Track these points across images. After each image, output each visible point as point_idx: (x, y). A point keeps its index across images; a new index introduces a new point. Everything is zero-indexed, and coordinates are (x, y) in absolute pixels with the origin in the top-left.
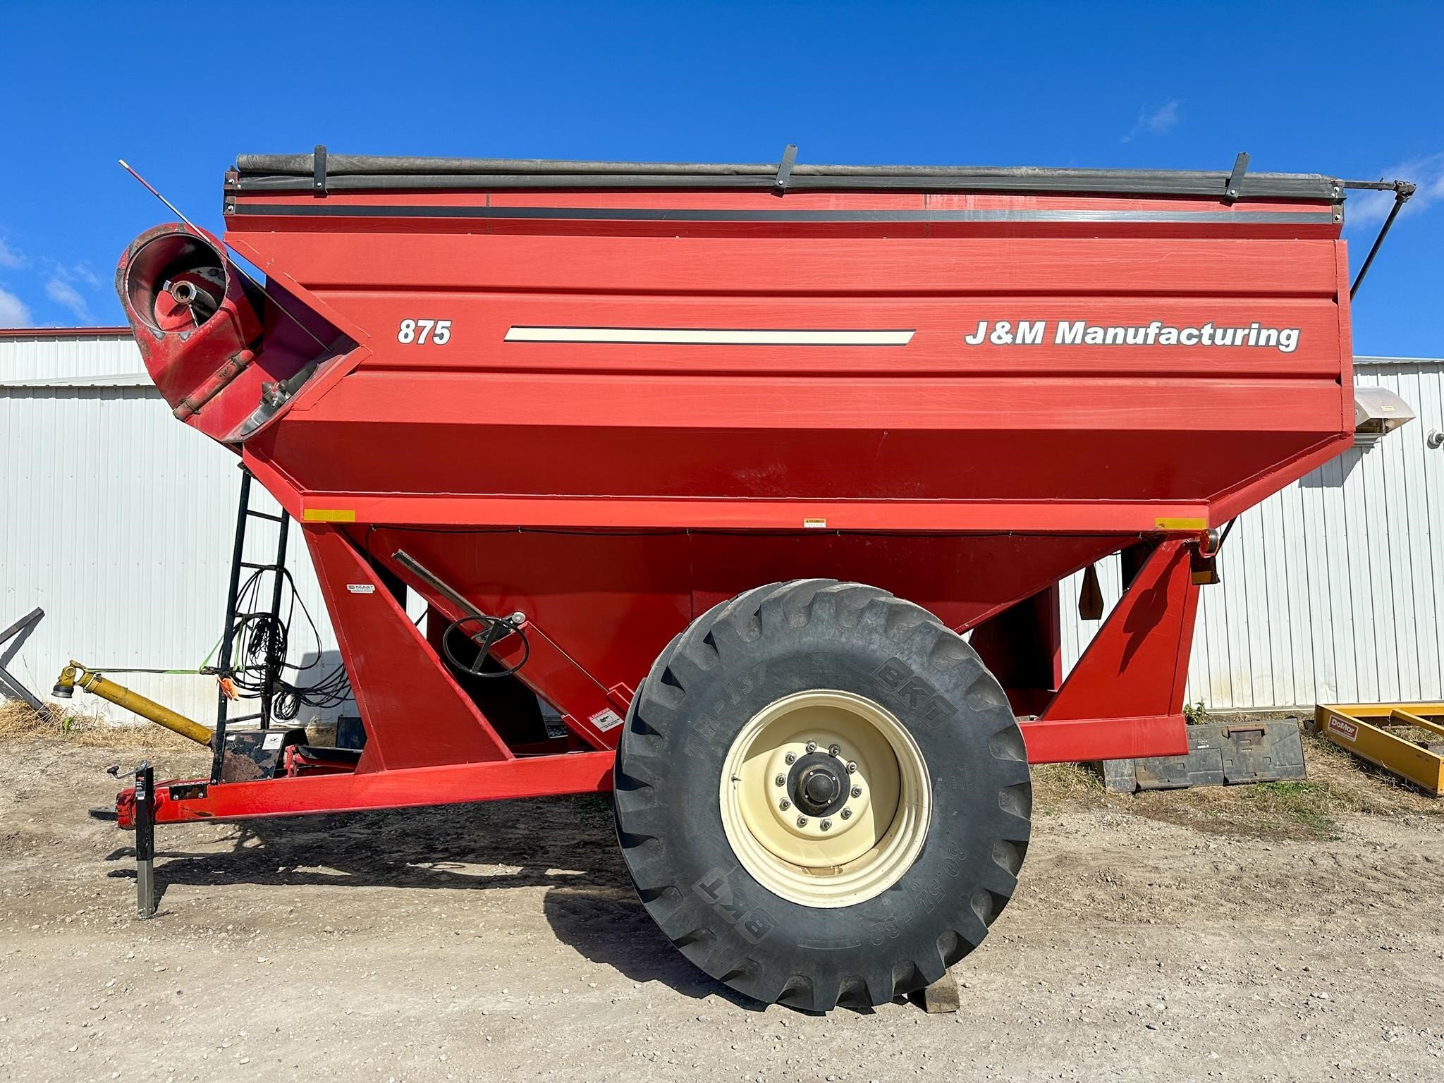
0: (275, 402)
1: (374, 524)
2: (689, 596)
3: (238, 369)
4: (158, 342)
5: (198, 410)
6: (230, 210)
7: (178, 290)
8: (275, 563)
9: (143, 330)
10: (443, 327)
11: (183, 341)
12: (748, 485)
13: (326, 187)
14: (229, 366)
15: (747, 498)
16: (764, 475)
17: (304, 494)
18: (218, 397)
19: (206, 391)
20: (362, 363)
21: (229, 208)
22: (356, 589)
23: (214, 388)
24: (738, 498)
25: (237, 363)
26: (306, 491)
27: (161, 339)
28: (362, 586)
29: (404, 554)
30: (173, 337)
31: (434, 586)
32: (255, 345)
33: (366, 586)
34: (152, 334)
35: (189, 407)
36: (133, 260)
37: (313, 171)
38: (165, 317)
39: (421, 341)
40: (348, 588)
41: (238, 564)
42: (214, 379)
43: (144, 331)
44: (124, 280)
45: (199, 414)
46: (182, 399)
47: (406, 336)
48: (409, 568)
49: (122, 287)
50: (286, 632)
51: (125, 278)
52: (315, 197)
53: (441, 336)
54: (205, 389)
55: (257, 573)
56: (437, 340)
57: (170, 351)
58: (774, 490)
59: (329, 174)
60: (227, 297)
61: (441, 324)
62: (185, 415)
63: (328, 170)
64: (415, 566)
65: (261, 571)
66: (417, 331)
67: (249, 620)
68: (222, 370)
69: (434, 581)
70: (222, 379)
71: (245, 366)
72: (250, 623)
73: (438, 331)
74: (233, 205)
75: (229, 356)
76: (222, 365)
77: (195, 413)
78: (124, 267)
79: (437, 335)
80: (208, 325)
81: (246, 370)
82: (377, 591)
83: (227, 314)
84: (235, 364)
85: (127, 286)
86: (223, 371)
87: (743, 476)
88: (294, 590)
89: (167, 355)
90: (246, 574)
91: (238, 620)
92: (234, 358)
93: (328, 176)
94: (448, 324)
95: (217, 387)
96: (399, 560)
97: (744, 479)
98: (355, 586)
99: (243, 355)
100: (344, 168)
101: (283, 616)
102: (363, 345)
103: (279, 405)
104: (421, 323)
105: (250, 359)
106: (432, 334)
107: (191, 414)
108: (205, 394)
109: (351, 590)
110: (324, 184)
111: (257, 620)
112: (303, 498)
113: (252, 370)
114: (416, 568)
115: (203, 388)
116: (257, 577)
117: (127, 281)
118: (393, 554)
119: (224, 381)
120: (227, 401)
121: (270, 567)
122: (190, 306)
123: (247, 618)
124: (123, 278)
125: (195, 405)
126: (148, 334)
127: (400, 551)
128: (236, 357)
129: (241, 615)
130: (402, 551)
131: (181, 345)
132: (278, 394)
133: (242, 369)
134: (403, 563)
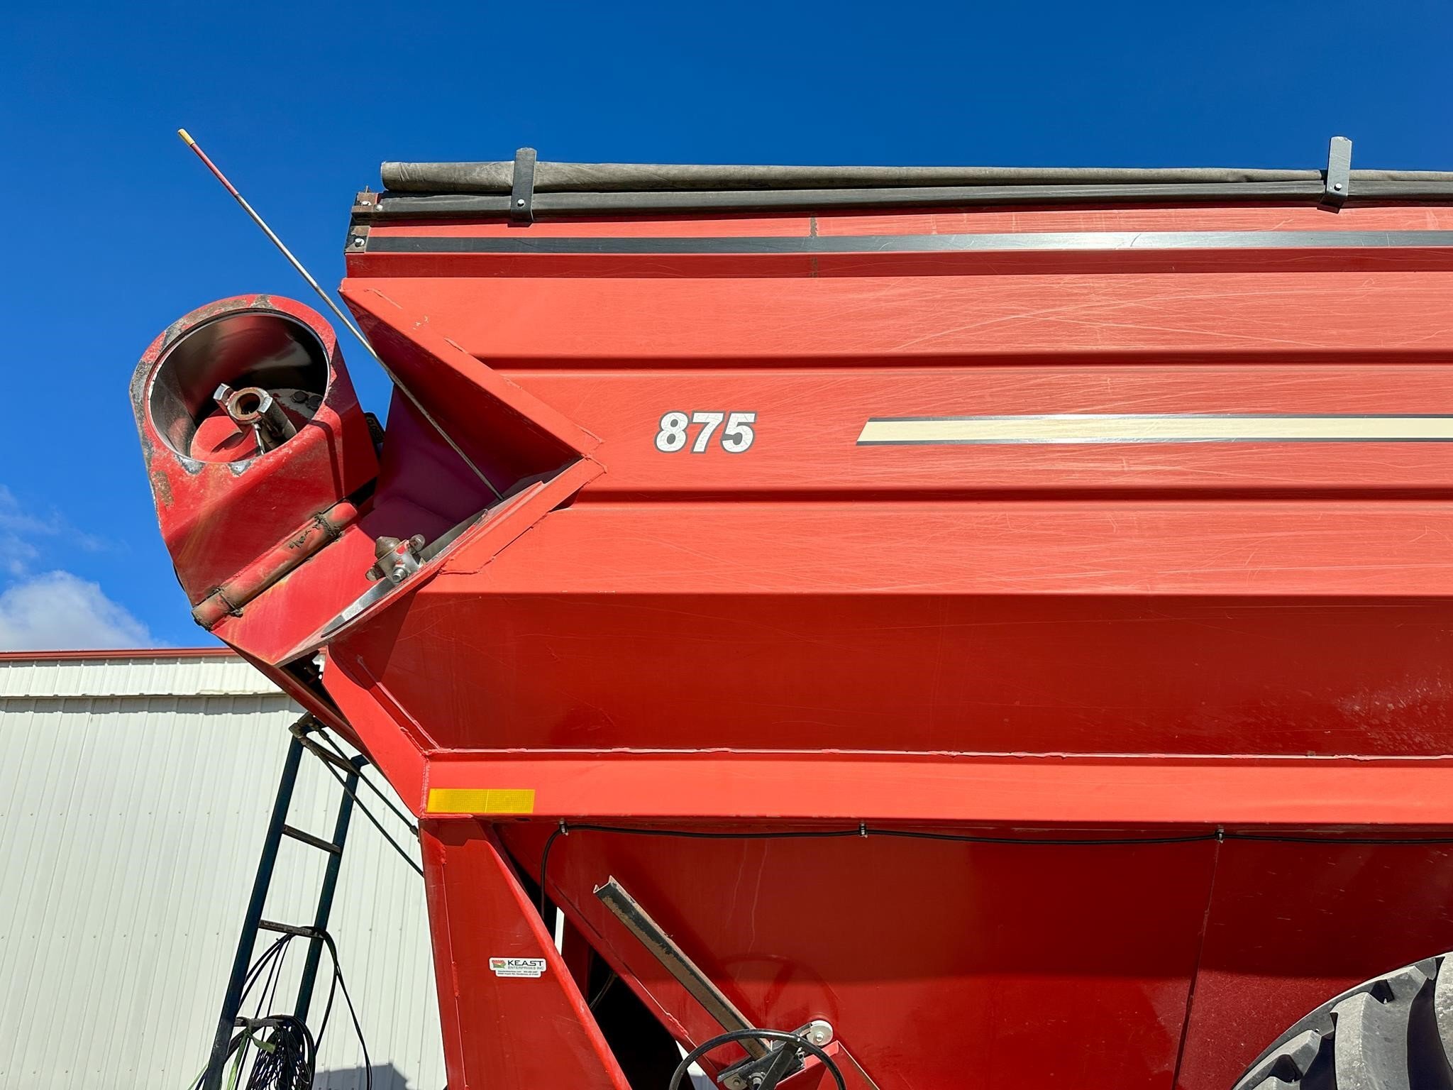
0: (400, 571)
1: (567, 818)
2: (1187, 984)
3: (324, 537)
4: (190, 478)
5: (239, 608)
6: (358, 245)
7: (239, 400)
8: (311, 923)
9: (164, 459)
10: (740, 424)
11: (236, 476)
12: (1363, 728)
13: (532, 208)
14: (310, 530)
15: (1355, 757)
16: (1403, 704)
17: (434, 758)
18: (280, 587)
19: (261, 574)
20: (587, 487)
21: (358, 240)
22: (506, 967)
23: (275, 568)
24: (1336, 757)
25: (326, 525)
26: (439, 750)
27: (196, 472)
28: (522, 960)
29: (620, 888)
30: (218, 469)
31: (667, 962)
32: (362, 497)
33: (528, 961)
34: (180, 464)
35: (224, 601)
36: (170, 352)
37: (511, 183)
38: (208, 453)
39: (700, 446)
40: (492, 968)
41: (254, 922)
42: (280, 551)
43: (168, 459)
44: (148, 381)
45: (241, 616)
46: (214, 587)
47: (671, 439)
48: (625, 919)
49: (142, 391)
50: (314, 1050)
51: (149, 377)
52: (509, 226)
53: (737, 439)
54: (259, 569)
55: (280, 943)
56: (729, 445)
57: (209, 493)
58: (1417, 740)
59: (538, 190)
60: (326, 405)
61: (736, 418)
62: (214, 616)
63: (537, 182)
64: (638, 913)
65: (288, 938)
66: (693, 431)
67: (255, 1029)
68: (295, 536)
69: (670, 950)
70: (292, 552)
71: (338, 532)
72: (258, 1035)
73: (731, 430)
74: (364, 238)
75: (311, 512)
76: (297, 528)
77: (234, 615)
78: (153, 361)
79: (729, 437)
80: (285, 450)
81: (339, 540)
82: (549, 974)
83: (322, 431)
84: (321, 526)
85: (151, 390)
86: (295, 540)
87: (1357, 708)
88: (337, 974)
89: (199, 499)
90: (265, 939)
91: (237, 1031)
92: (320, 516)
93: (535, 192)
94: (750, 418)
95: (281, 566)
96: (608, 901)
97: (1357, 713)
98: (506, 960)
99: (337, 512)
100: (566, 179)
101: (313, 1022)
102: (589, 456)
103: (405, 575)
104: (699, 418)
105: (349, 518)
106: (720, 434)
107: (225, 615)
108: (258, 579)
109: (497, 970)
110: (528, 201)
111: (270, 1031)
112: (429, 766)
113: (349, 541)
114: (639, 920)
115: (254, 568)
116: (280, 948)
117: (152, 383)
118: (596, 889)
119: (295, 556)
120: (294, 595)
121: (302, 932)
122: (256, 426)
123: (252, 1026)
124: (146, 376)
125: (236, 598)
126: (174, 464)
127: (612, 880)
128: (325, 516)
129: (244, 1022)
130: (615, 882)
131: (230, 482)
132: (406, 558)
133: (331, 536)
134: (615, 908)
